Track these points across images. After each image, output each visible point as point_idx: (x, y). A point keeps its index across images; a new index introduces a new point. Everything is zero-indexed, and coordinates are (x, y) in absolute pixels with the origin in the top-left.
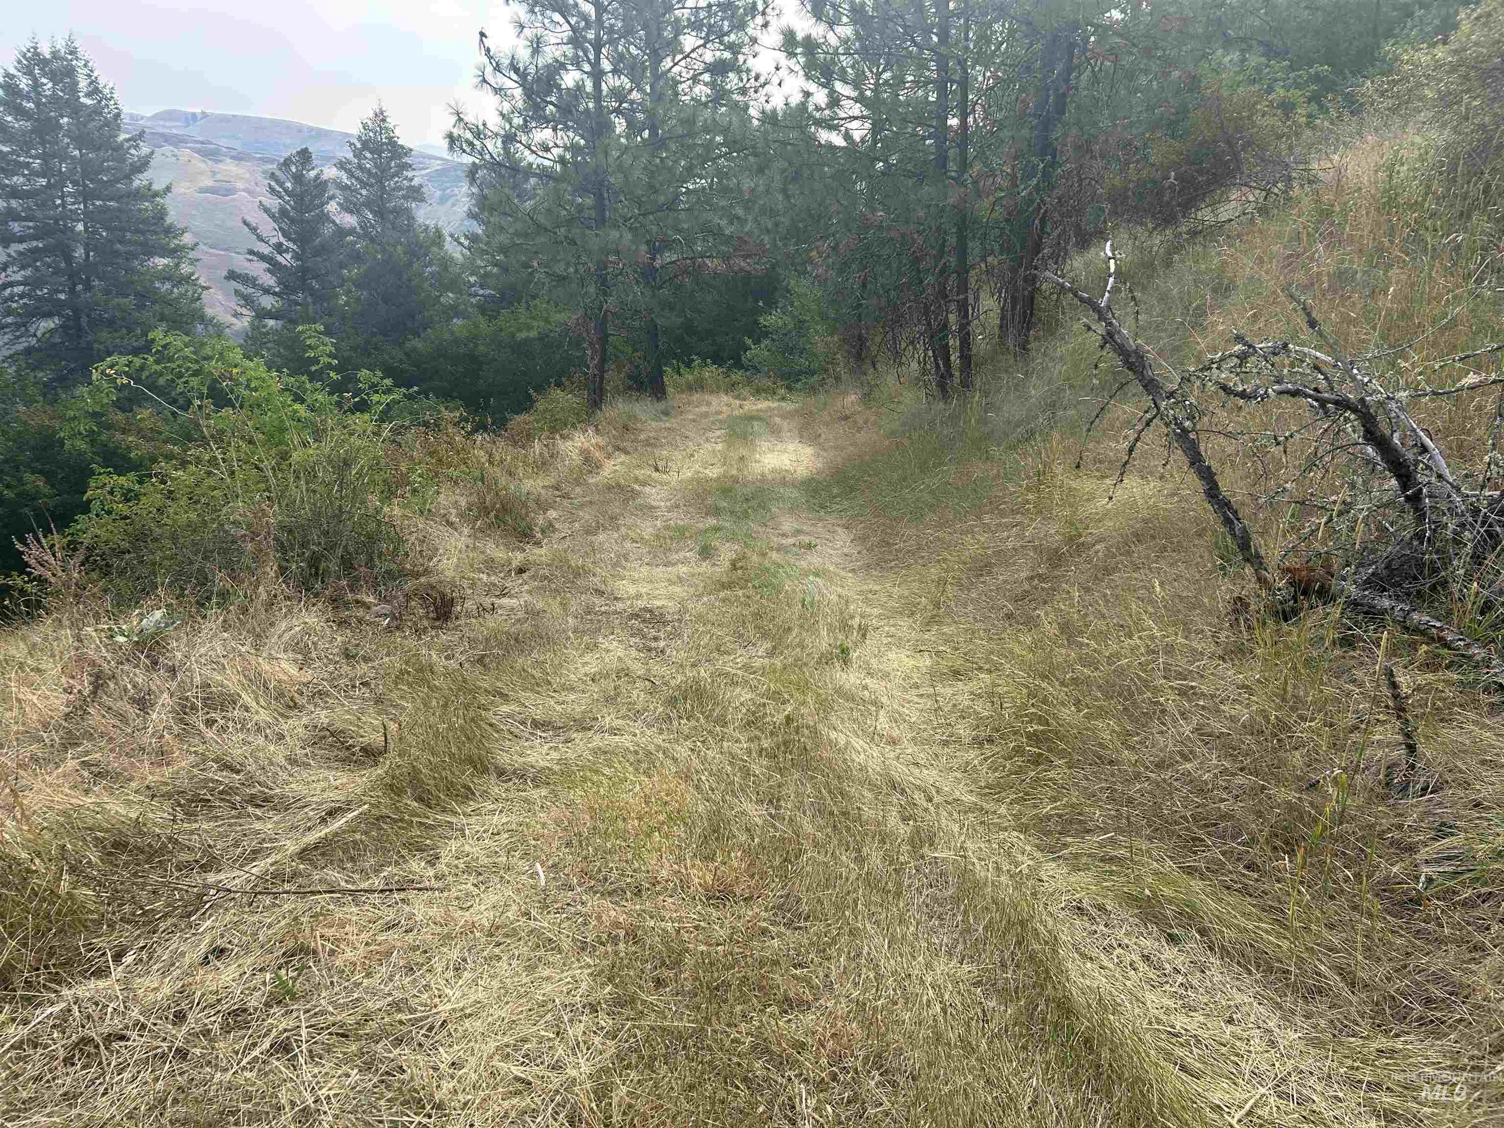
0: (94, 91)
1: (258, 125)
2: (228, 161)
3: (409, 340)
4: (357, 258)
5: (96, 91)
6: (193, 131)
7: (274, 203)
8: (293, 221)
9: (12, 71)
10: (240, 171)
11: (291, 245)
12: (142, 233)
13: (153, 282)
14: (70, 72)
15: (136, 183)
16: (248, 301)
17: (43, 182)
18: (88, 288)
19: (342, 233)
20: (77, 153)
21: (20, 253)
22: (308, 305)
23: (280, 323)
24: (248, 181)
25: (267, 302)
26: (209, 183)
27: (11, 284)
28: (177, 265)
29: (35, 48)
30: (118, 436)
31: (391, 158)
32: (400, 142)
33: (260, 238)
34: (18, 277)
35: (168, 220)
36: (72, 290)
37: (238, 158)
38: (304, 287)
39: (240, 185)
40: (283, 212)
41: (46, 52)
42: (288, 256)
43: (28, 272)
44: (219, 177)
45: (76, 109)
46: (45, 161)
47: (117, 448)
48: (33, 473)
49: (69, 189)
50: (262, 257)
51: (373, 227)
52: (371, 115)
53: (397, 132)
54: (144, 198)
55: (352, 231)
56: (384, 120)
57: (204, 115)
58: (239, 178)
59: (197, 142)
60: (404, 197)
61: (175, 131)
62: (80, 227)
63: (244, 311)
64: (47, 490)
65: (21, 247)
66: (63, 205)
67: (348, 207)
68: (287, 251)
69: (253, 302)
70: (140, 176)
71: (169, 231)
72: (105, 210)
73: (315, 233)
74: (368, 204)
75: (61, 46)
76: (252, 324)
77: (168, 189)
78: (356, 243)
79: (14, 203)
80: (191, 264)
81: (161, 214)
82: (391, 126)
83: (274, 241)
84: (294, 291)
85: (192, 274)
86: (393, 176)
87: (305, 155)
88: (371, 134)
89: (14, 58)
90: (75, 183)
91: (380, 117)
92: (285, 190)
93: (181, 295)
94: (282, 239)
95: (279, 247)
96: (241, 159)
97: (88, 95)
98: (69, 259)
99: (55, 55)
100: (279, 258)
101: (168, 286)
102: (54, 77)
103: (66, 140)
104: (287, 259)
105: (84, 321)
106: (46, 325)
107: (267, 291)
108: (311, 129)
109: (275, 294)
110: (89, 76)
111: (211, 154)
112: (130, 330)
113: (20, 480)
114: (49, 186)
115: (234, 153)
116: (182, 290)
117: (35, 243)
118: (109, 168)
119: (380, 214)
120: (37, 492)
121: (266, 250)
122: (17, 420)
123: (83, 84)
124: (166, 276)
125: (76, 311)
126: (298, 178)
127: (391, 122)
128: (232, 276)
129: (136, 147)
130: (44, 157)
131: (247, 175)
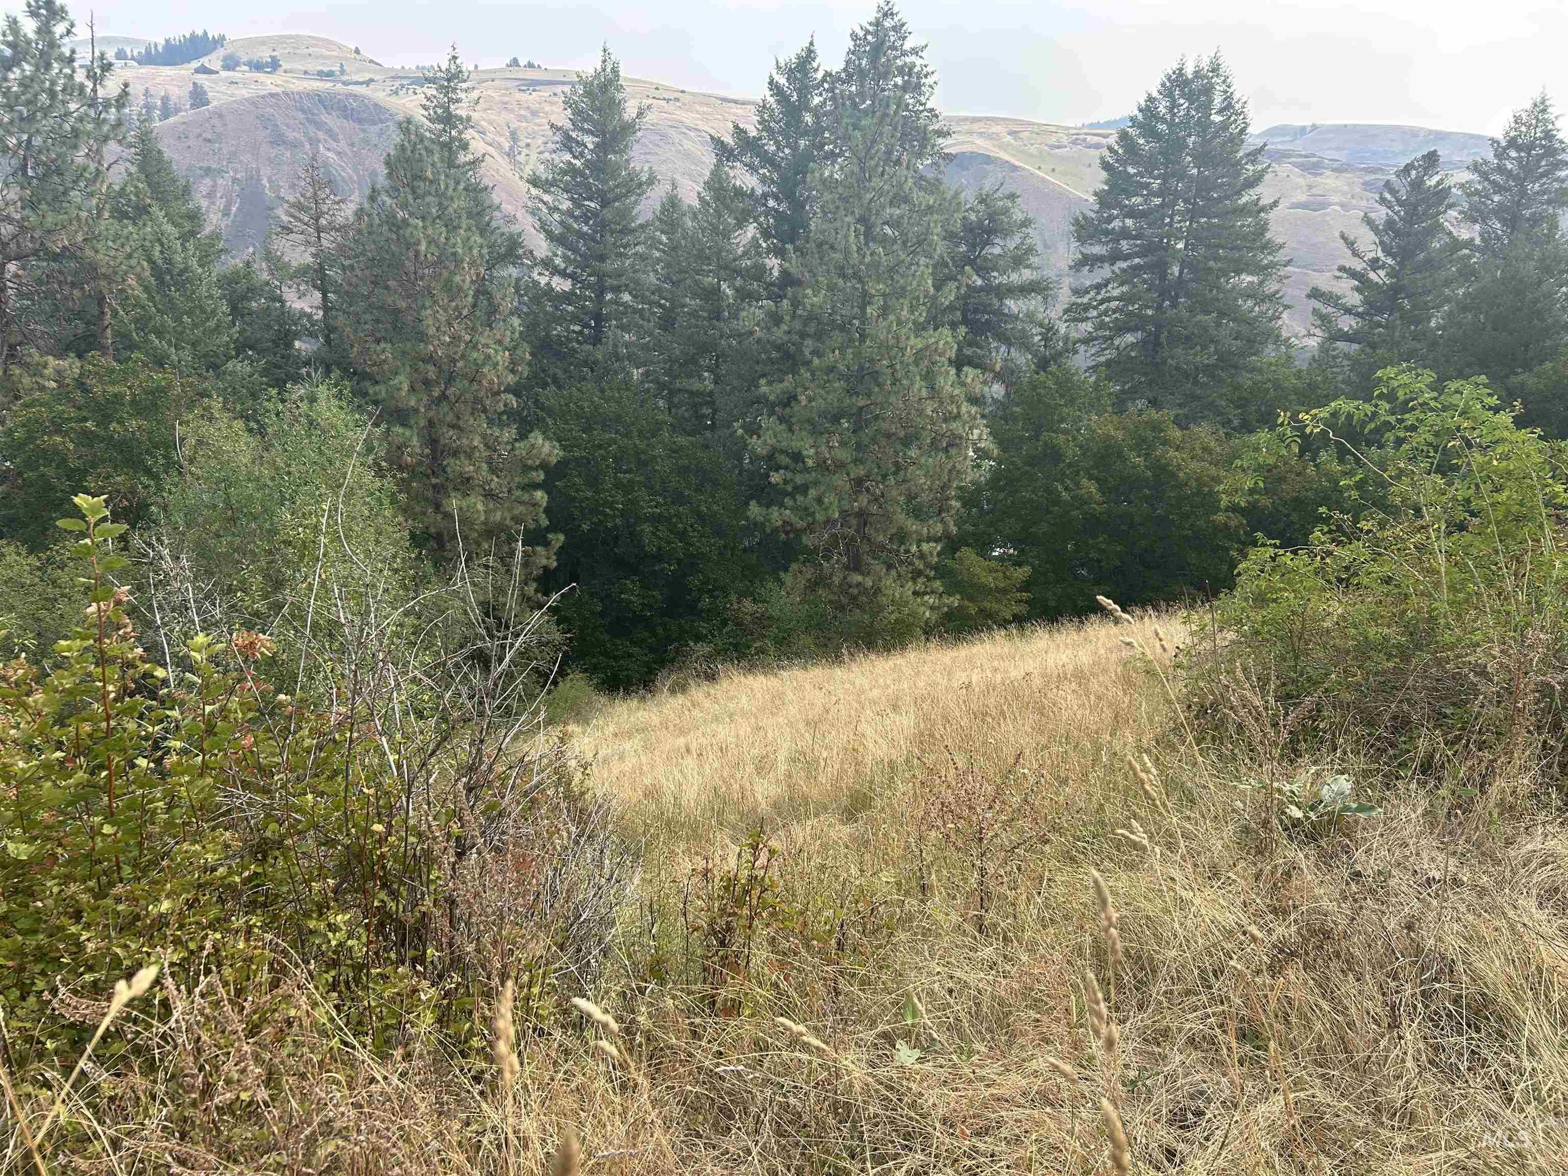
0: (1228, 106)
1: (1368, 133)
2: (1329, 173)
3: (1517, 374)
4: (1467, 273)
5: (1229, 106)
6: (1298, 146)
7: (1381, 214)
8: (1397, 234)
9: (1155, 94)
10: (1338, 183)
11: (1390, 261)
12: (1239, 249)
13: (1236, 299)
14: (1208, 90)
15: (1244, 199)
16: (1324, 320)
17: (1158, 201)
18: (1174, 305)
19: (1456, 244)
20: (1195, 171)
21: (1124, 271)
22: (1394, 328)
23: (1355, 346)
24: (1344, 194)
25: (1347, 323)
26: (1303, 198)
27: (1109, 300)
28: (1261, 283)
29: (1181, 69)
30: (1172, 453)
31: (1542, 157)
32: (1560, 136)
33: (1355, 254)
34: (1116, 293)
35: (1268, 235)
36: (1159, 308)
37: (1339, 170)
38: (1393, 307)
39: (1335, 199)
40: (1390, 223)
41: (1189, 71)
42: (1382, 273)
43: (1125, 289)
44: (1314, 191)
45: (1204, 125)
46: (1165, 182)
47: (1168, 464)
48: (1090, 479)
49: (1181, 206)
50: (1353, 274)
51: (1498, 238)
52: (1528, 105)
53: (1558, 124)
54: (1250, 213)
55: (1469, 244)
56: (1544, 111)
57: (1314, 127)
58: (1335, 191)
59: (1301, 156)
60: (1549, 202)
61: (1280, 147)
62: (1180, 245)
63: (1318, 331)
64: (1098, 496)
65: (1124, 265)
66: (1170, 225)
67: (1472, 216)
68: (1382, 267)
69: (1330, 322)
70: (1251, 192)
71: (1268, 247)
72: (1210, 226)
73: (1422, 245)
74: (1498, 212)
75: (1205, 64)
76: (1321, 345)
77: (1275, 204)
78: (1469, 257)
79: (1129, 222)
80: (1280, 281)
81: (1263, 228)
82: (1552, 117)
83: (1371, 255)
84: (1380, 312)
85: (1277, 292)
86: (1542, 176)
87: (1431, 159)
88: (1523, 129)
89: (1159, 81)
90: (1186, 201)
91: (1541, 107)
92: (1398, 200)
93: (1262, 314)
94: (1380, 254)
95: (1375, 264)
96: (1345, 171)
97: (1220, 112)
98: (1163, 276)
99: (1197, 74)
100: (1372, 276)
101: (1250, 303)
102: (1190, 98)
103: (1189, 159)
104: (1378, 277)
105: (1163, 338)
106: (1130, 338)
107: (1348, 311)
108: (1430, 132)
109: (1358, 315)
110: (1225, 92)
111: (1313, 167)
112: (1204, 347)
113: (1077, 484)
114: (1162, 206)
115: (1336, 165)
116: (1264, 308)
117: (1137, 260)
118: (1223, 184)
119: (1512, 220)
120: (1091, 497)
121: (1358, 265)
122: (1088, 427)
123: (1218, 101)
124: (1251, 293)
125: (1159, 327)
126: (1417, 185)
127: (1553, 112)
128: (1315, 294)
129: (1253, 162)
130: (1165, 178)
131: (1346, 188)
